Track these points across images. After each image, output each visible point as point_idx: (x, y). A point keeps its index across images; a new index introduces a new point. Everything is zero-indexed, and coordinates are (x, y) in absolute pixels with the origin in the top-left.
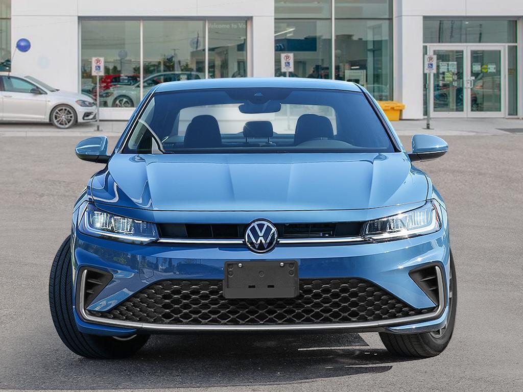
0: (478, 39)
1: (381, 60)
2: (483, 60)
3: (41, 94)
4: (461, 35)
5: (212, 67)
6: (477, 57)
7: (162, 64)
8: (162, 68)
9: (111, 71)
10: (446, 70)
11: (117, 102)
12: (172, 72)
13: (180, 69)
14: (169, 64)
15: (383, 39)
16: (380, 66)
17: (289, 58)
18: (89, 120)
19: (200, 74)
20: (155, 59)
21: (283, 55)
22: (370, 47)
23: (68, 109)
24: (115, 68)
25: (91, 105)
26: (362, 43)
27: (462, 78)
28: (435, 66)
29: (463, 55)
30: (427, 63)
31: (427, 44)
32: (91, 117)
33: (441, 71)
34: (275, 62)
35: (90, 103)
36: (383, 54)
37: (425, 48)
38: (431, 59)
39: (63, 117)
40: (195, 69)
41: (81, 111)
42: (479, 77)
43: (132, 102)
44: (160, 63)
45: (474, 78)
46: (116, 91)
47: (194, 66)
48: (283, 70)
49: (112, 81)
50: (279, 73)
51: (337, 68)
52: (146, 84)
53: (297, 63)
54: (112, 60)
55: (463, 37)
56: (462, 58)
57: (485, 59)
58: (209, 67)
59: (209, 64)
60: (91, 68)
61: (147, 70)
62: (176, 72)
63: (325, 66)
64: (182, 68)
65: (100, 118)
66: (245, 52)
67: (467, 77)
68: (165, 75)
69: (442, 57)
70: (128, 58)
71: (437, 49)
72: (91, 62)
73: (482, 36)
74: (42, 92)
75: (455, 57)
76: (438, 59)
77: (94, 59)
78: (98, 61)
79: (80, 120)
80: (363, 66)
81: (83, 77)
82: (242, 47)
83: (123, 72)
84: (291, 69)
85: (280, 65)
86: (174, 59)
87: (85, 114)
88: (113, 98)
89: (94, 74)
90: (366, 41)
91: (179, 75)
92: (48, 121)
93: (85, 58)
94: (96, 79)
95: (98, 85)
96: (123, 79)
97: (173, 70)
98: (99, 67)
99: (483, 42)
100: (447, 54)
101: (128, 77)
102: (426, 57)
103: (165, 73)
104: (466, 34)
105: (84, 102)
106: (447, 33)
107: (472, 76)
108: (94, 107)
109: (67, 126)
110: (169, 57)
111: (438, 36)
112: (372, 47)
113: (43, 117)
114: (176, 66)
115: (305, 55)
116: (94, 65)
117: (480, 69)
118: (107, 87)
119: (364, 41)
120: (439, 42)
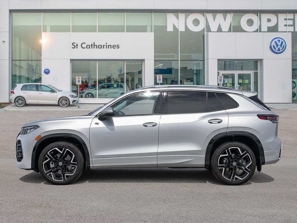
0: (241, 69)
1: (200, 78)
2: (243, 78)
3: (54, 92)
4: (234, 67)
5: (127, 81)
6: (241, 76)
7: (106, 79)
8: (106, 81)
9: (84, 83)
10: (227, 82)
11: (87, 96)
12: (110, 83)
13: (114, 82)
14: (109, 80)
15: (200, 69)
16: (199, 80)
17: (160, 77)
18: (75, 104)
19: (122, 84)
20: (103, 77)
21: (158, 76)
22: (195, 72)
23: (66, 99)
24: (86, 81)
25: (76, 97)
26: (191, 70)
27: (234, 86)
28: (222, 81)
29: (234, 76)
30: (219, 79)
31: (219, 71)
32: (76, 102)
33: (225, 82)
34: (154, 79)
35: (75, 96)
36: (200, 75)
37: (218, 73)
38: (221, 77)
39: (64, 102)
40: (120, 82)
41: (71, 99)
42: (242, 85)
43: (93, 95)
44: (105, 79)
45: (239, 85)
46: (86, 91)
47: (120, 81)
48: (158, 82)
49: (84, 87)
50: (156, 83)
51: (181, 81)
52: (99, 88)
53: (164, 79)
54: (85, 78)
55: (235, 68)
56: (234, 77)
57: (244, 78)
58: (126, 81)
59: (126, 79)
60: (76, 81)
61: (100, 82)
62: (113, 83)
63: (176, 80)
64: (115, 81)
65: (80, 103)
66: (141, 75)
67: (236, 85)
68: (107, 84)
69: (226, 76)
70: (91, 77)
71: (223, 73)
72: (76, 79)
73: (243, 67)
74: (55, 91)
75: (231, 76)
76: (224, 77)
77: (77, 77)
78: (79, 78)
79: (71, 103)
80: (192, 80)
81: (72, 85)
82: (140, 72)
83: (89, 83)
84: (161, 82)
85: (157, 80)
86: (111, 78)
87: (73, 101)
88: (85, 94)
89: (77, 84)
90: (193, 70)
91: (113, 84)
92: (57, 104)
93: (73, 77)
94: (78, 86)
95: (79, 89)
96: (90, 86)
97: (111, 82)
98: (79, 81)
99: (243, 70)
100: (228, 75)
101: (92, 85)
102: (219, 76)
103: (107, 83)
104: (236, 67)
105: (73, 96)
106: (228, 67)
107: (238, 84)
108: (77, 98)
109: (65, 106)
110: (109, 77)
111: (224, 68)
112: (196, 72)
113: (55, 102)
114: (112, 80)
115: (167, 76)
116: (77, 80)
117: (242, 82)
118: (83, 89)
119: (192, 70)
120: (224, 70)
